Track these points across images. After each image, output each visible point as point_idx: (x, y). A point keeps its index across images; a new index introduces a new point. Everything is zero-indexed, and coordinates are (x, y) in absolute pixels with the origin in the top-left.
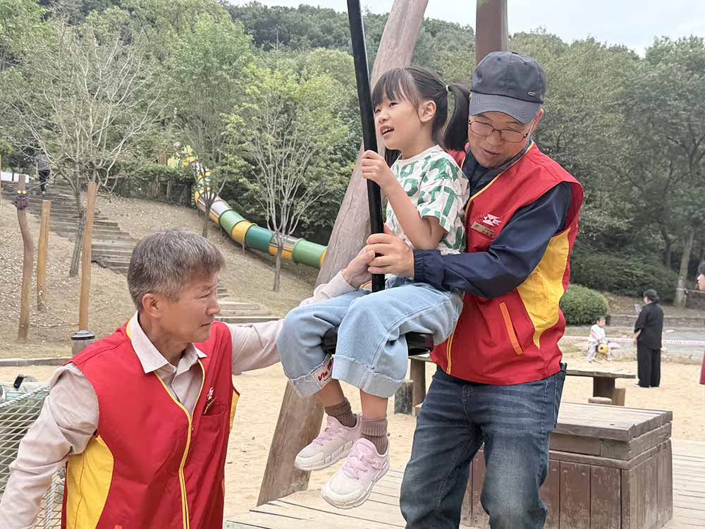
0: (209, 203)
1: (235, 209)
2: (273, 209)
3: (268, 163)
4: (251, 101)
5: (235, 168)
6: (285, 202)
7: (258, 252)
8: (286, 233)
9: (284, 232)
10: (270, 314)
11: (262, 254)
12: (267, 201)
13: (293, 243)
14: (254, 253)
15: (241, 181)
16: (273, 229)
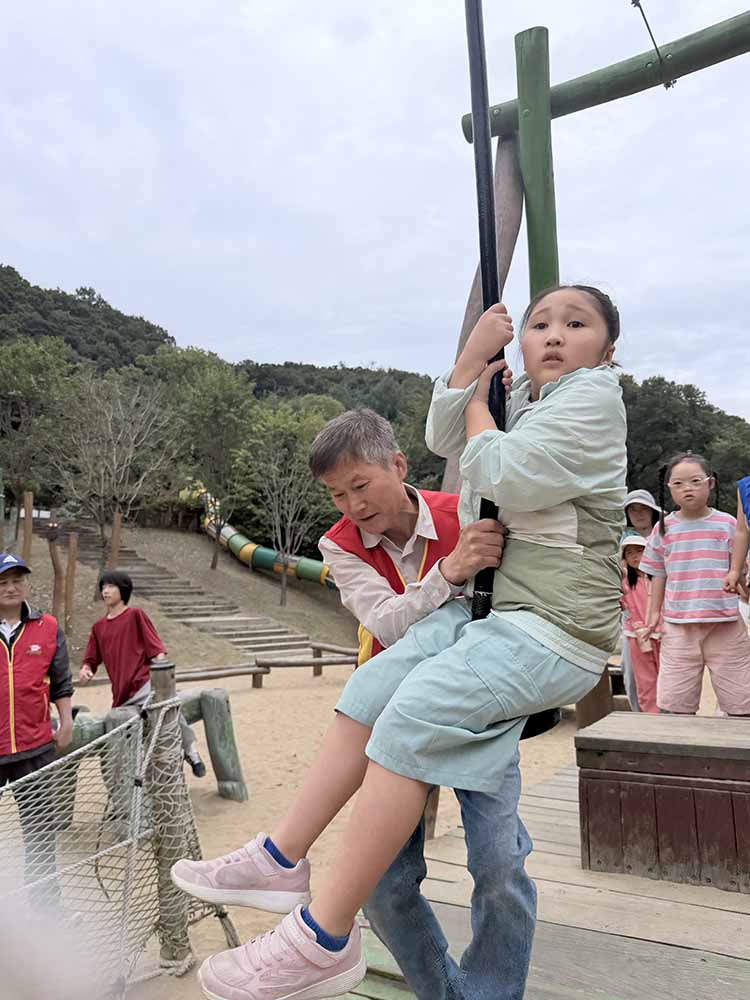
0: (219, 528)
1: (242, 533)
2: (279, 531)
3: (273, 491)
4: (257, 438)
5: (244, 496)
6: (289, 524)
7: (264, 571)
8: (291, 552)
9: (288, 551)
10: (280, 627)
11: (269, 573)
12: (273, 523)
13: (295, 561)
14: (259, 572)
15: (249, 507)
16: (279, 549)
